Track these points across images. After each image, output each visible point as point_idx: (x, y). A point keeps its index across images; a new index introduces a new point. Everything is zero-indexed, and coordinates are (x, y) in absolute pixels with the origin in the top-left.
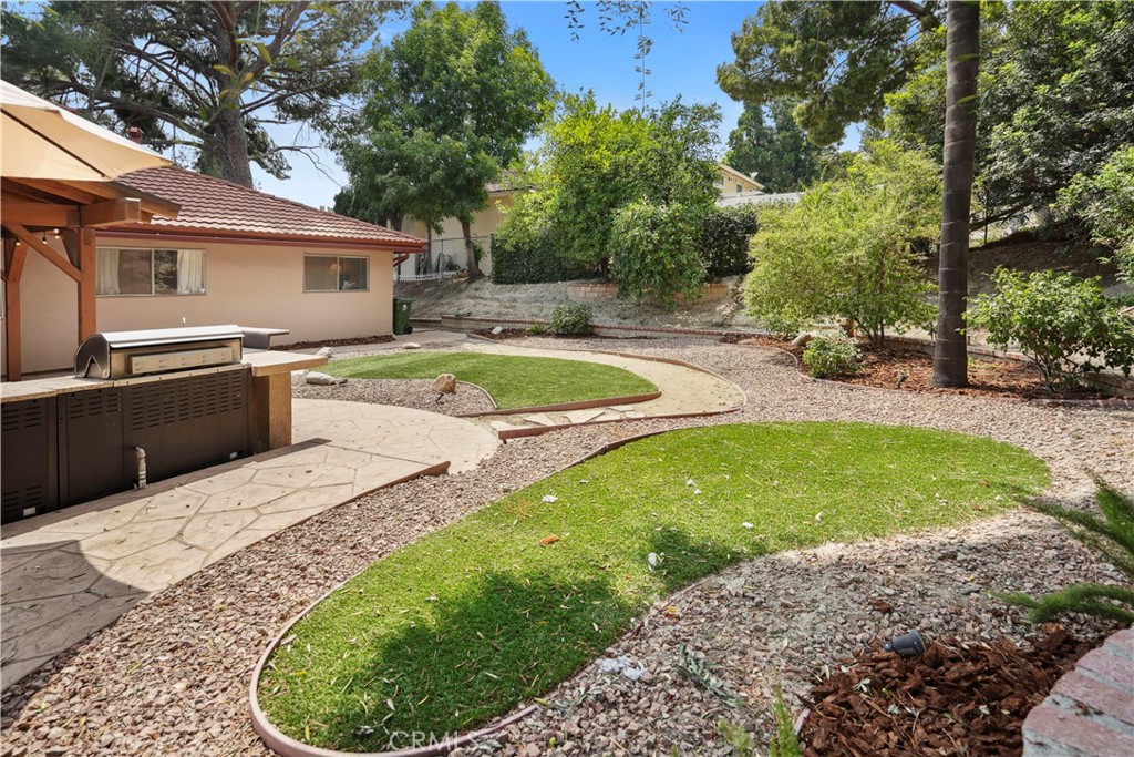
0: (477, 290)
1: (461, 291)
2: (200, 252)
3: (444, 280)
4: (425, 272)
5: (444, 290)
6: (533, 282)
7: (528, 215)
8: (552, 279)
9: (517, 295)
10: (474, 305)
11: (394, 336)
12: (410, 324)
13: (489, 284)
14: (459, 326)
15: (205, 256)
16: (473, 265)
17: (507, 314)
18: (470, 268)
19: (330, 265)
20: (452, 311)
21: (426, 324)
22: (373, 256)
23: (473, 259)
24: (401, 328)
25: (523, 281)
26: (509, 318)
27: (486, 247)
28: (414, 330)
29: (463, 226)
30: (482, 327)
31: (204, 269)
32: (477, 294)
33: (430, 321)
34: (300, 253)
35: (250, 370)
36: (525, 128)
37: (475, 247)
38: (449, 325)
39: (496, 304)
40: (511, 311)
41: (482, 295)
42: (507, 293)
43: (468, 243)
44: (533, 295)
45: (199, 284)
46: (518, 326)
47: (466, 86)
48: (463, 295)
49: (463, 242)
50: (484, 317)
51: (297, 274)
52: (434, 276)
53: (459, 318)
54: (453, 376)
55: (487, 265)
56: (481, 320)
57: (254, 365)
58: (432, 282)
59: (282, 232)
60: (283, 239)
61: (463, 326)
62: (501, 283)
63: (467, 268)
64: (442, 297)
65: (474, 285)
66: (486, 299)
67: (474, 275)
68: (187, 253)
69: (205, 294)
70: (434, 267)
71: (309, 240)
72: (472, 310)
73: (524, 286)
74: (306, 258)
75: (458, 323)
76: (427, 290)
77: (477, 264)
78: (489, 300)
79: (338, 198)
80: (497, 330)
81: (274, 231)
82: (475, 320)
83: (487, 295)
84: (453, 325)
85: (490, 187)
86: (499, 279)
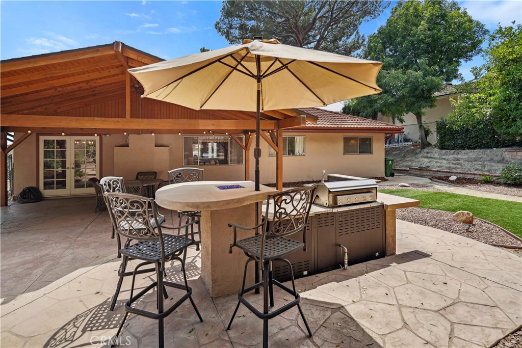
0: (428, 153)
1: (417, 154)
2: (303, 137)
3: (404, 147)
4: (390, 143)
5: (406, 153)
6: (471, 149)
7: (475, 107)
8: (487, 146)
9: (459, 156)
10: (430, 162)
11: (385, 177)
12: (393, 171)
13: (436, 150)
14: (422, 173)
15: (305, 139)
16: (424, 139)
17: (455, 168)
18: (422, 140)
19: (350, 141)
20: (415, 165)
21: (400, 171)
22: (374, 136)
23: (424, 136)
24: (389, 173)
25: (463, 148)
26: (459, 171)
27: (433, 128)
28: (395, 174)
29: (417, 117)
30: (439, 176)
31: (304, 144)
32: (429, 155)
33: (401, 170)
34: (341, 136)
35: (382, 205)
36: (460, 57)
37: (425, 129)
38: (414, 173)
39: (445, 162)
40: (459, 166)
41: (432, 156)
42: (451, 155)
43: (421, 126)
44: (473, 157)
45: (302, 151)
46: (468, 176)
47: (422, 41)
48: (420, 156)
49: (418, 127)
50: (438, 169)
51: (340, 146)
52: (397, 145)
53: (421, 169)
54: (471, 214)
55: (434, 138)
56: (437, 171)
57: (385, 203)
58: (396, 148)
59: (336, 126)
60: (336, 130)
61: (425, 174)
62: (445, 149)
63: (420, 141)
64: (404, 157)
65: (426, 150)
66: (435, 158)
67: (425, 145)
68: (298, 137)
69: (305, 155)
70: (396, 140)
71: (344, 130)
72: (428, 164)
73: (464, 151)
74: (344, 138)
75: (421, 172)
76: (394, 153)
77: (426, 138)
78: (440, 160)
79: (344, 109)
80: (453, 178)
81: (333, 126)
82: (433, 171)
83: (436, 156)
84: (418, 172)
85: (436, 94)
86: (442, 146)
